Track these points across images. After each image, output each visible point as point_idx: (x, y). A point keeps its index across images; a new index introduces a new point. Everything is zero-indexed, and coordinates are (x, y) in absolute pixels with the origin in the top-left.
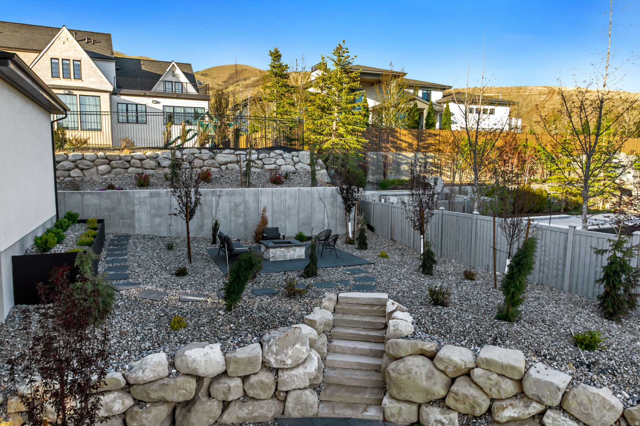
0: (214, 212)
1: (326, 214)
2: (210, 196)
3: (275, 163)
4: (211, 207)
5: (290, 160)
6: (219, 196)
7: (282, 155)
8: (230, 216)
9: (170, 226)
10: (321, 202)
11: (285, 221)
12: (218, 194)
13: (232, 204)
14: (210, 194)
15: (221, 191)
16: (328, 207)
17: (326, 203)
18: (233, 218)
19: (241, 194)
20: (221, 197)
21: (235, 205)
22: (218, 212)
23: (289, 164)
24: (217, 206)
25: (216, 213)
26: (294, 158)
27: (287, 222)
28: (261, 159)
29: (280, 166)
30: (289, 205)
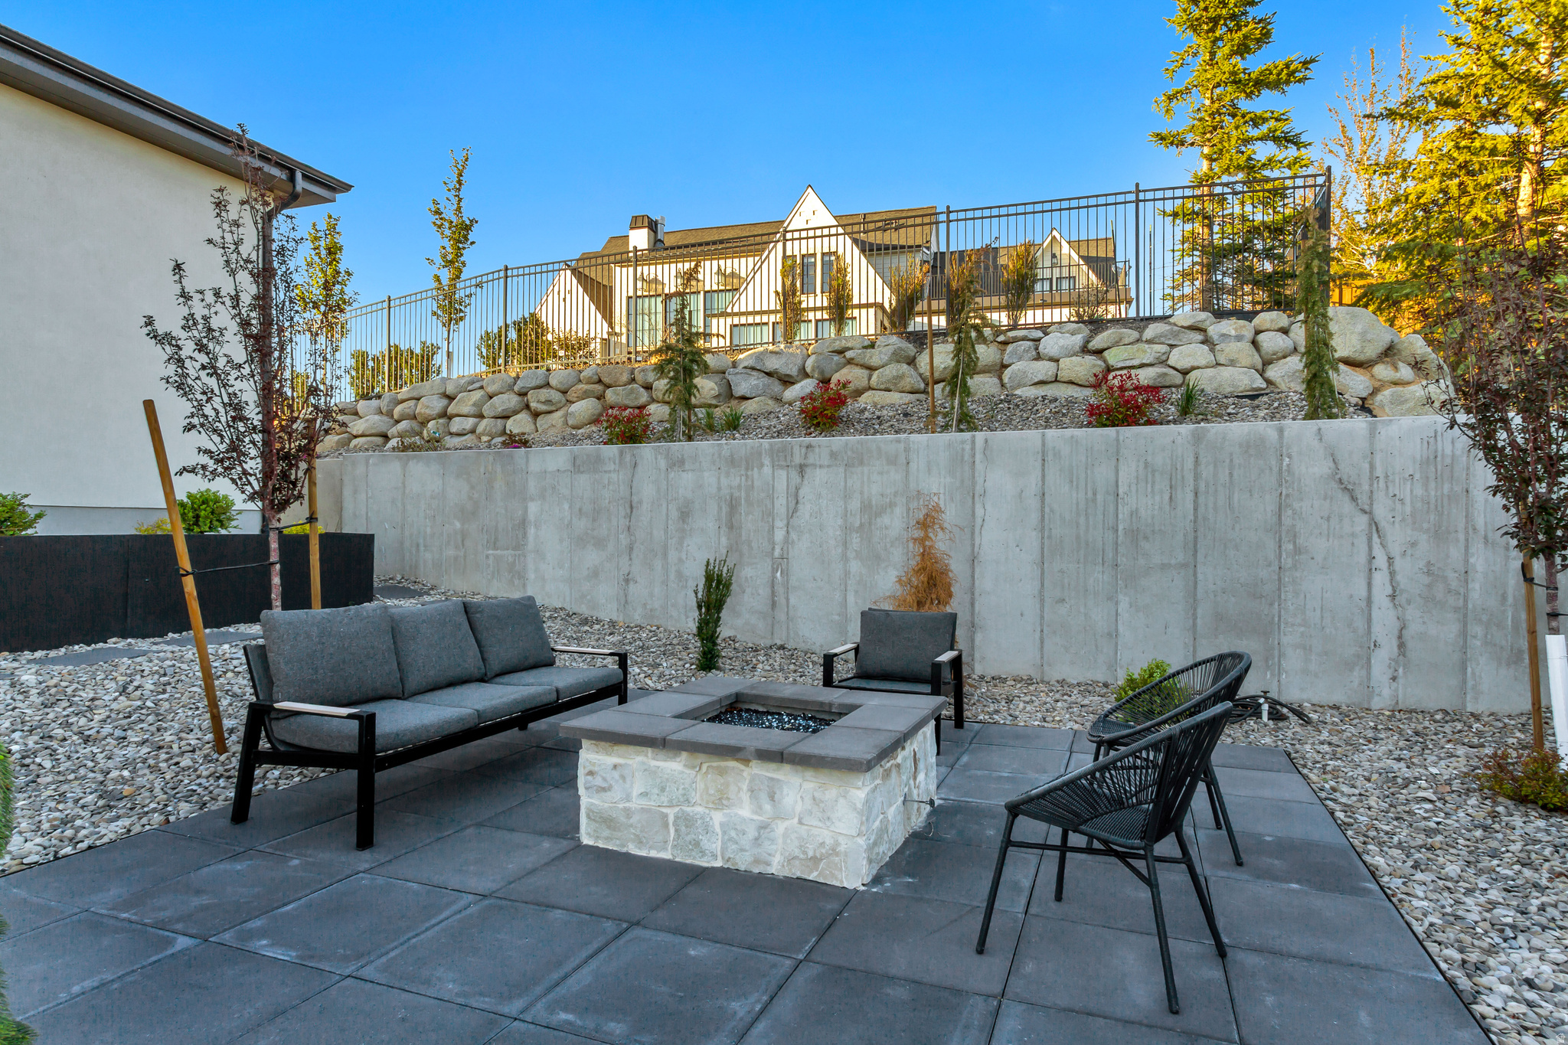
0: (779, 535)
1: (1380, 579)
2: (767, 470)
3: (1163, 362)
4: (769, 514)
5: (1246, 346)
6: (802, 469)
7: (1203, 331)
8: (845, 558)
9: (627, 581)
10: (1347, 506)
11: (1112, 598)
12: (798, 460)
13: (855, 504)
14: (767, 461)
15: (809, 447)
16: (1397, 537)
17: (1381, 511)
18: (855, 566)
19: (892, 461)
20: (808, 470)
21: (866, 507)
22: (793, 536)
23: (1232, 363)
24: (793, 512)
25: (787, 540)
26: (1261, 337)
27: (1123, 606)
28: (1099, 352)
29: (1185, 373)
30: (1135, 513)
